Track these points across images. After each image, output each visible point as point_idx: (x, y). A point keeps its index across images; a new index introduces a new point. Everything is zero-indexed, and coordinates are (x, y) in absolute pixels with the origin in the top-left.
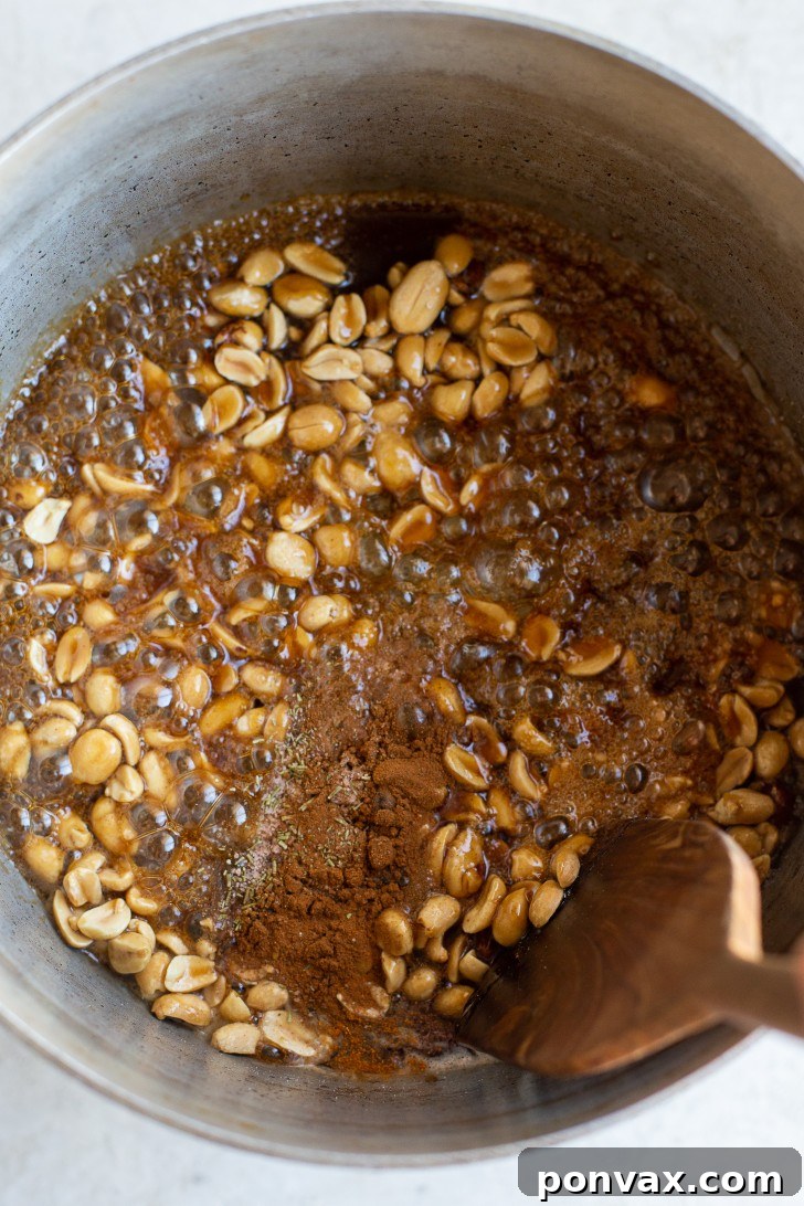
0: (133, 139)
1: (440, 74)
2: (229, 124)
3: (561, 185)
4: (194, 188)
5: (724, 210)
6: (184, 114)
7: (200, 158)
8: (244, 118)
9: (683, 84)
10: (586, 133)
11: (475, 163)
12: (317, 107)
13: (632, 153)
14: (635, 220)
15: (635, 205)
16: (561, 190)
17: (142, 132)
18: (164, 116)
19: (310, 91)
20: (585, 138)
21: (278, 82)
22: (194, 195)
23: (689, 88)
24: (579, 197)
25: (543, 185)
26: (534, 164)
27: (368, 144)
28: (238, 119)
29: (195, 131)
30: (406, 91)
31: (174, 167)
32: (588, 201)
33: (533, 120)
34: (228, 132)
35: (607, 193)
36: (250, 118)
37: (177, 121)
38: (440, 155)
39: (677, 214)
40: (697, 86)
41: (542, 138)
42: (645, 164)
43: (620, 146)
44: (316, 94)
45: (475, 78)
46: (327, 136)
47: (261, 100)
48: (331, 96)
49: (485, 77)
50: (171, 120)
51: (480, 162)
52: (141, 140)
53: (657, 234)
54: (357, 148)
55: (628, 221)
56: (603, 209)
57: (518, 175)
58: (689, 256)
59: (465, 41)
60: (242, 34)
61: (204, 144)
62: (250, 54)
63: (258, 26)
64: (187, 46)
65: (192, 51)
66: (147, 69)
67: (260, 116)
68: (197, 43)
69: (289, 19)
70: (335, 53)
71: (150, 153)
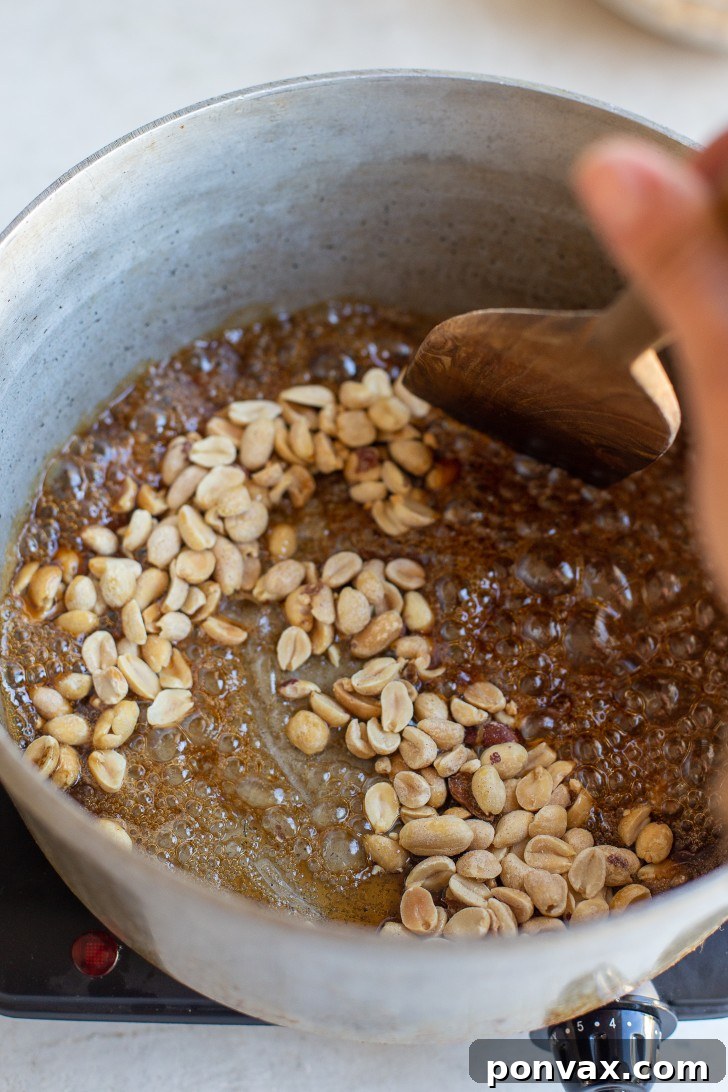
0: (177, 207)
1: (421, 158)
2: (253, 214)
4: (220, 293)
6: (218, 190)
7: (227, 253)
8: (265, 208)
12: (324, 204)
17: (185, 201)
18: (203, 186)
19: (319, 181)
21: (295, 166)
22: (217, 302)
27: (362, 256)
28: (260, 208)
29: (225, 218)
30: (396, 183)
31: (206, 259)
33: (500, 206)
34: (251, 224)
36: (270, 209)
37: (214, 196)
38: (421, 269)
44: (323, 186)
47: (280, 187)
48: (335, 191)
50: (208, 193)
52: (184, 211)
54: (353, 262)
59: (445, 111)
60: (270, 94)
61: (230, 235)
62: (275, 123)
63: (284, 87)
64: (227, 102)
65: (230, 106)
66: (195, 117)
67: (276, 208)
68: (235, 99)
69: (307, 83)
70: (341, 131)
71: (190, 231)
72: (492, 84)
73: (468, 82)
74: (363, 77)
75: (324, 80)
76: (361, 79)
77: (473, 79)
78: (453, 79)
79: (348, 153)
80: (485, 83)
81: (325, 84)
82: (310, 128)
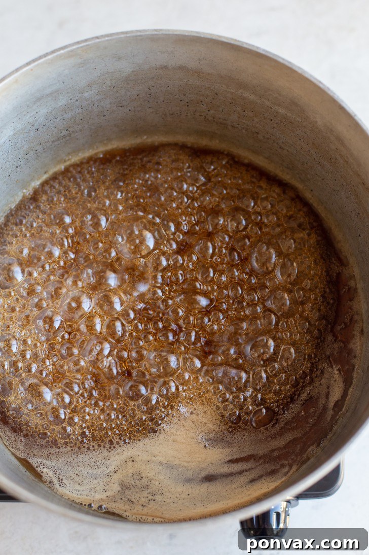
0: (35, 103)
1: (165, 67)
2: (77, 98)
3: (224, 121)
4: (65, 132)
5: (294, 117)
6: (56, 91)
7: (66, 116)
8: (83, 94)
9: (268, 55)
10: (232, 91)
11: (187, 116)
12: (115, 89)
13: (252, 97)
14: (258, 133)
15: (257, 125)
16: (225, 124)
17: (39, 99)
18: (48, 91)
19: (111, 80)
20: (232, 93)
21: (96, 76)
22: (64, 136)
23: (271, 56)
24: (233, 127)
25: (217, 123)
26: (212, 112)
27: (139, 109)
28: (80, 95)
29: (62, 101)
30: (152, 78)
31: (55, 120)
32: (237, 128)
33: (209, 87)
34: (77, 102)
35: (245, 121)
36: (86, 95)
37: (54, 95)
38: (171, 113)
39: (275, 125)
40: (274, 55)
41: (213, 97)
42: (259, 101)
43: (246, 94)
44: (114, 82)
45: (182, 68)
46: (121, 105)
47: (90, 85)
48: (120, 83)
49: (185, 67)
50: (51, 94)
51: (189, 114)
52: (39, 104)
53: (268, 138)
54: (135, 111)
55: (255, 135)
56: (244, 131)
57: (206, 119)
58: (283, 146)
59: (174, 48)
60: (78, 48)
61: (67, 108)
62: (83, 59)
63: (85, 44)
64: (55, 54)
65: (57, 56)
66: (38, 65)
67: (90, 94)
68: (59, 53)
69: (98, 40)
70: (119, 59)
71: (43, 111)
72: (197, 37)
73: (185, 36)
74: (128, 35)
75: (107, 38)
76: (126, 37)
77: (187, 34)
78: (176, 35)
79: (125, 67)
80: (193, 36)
81: (107, 40)
82: (103, 59)
